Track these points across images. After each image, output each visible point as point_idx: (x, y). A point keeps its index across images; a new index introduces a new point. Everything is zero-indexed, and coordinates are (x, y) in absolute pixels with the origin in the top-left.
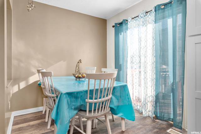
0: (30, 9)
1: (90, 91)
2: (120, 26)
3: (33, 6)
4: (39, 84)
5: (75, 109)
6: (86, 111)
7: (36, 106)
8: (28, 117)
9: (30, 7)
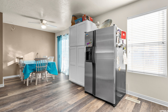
0: (13, 30)
1: (37, 64)
2: (59, 38)
3: (14, 28)
4: (17, 64)
5: (32, 70)
6: (36, 71)
7: (16, 74)
8: (11, 79)
9: (13, 29)
